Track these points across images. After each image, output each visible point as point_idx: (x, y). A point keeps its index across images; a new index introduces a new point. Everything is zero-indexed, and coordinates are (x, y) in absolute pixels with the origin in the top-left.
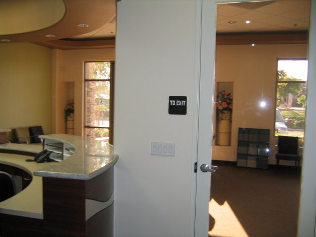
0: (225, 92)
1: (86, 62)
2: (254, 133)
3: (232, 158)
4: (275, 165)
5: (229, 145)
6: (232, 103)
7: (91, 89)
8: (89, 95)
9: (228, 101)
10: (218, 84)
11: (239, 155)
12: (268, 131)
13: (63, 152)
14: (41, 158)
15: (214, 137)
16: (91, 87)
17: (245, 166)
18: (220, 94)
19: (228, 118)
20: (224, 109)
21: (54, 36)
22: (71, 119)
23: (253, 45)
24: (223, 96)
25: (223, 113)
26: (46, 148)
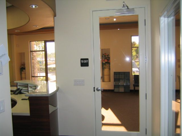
0: (106, 54)
1: (30, 42)
2: (122, 74)
3: (112, 88)
4: (133, 90)
5: (110, 81)
6: (110, 60)
7: (34, 56)
8: (33, 59)
9: (108, 59)
10: (102, 50)
11: (115, 86)
12: (129, 72)
13: (28, 88)
14: (17, 92)
15: (101, 78)
16: (34, 55)
17: (118, 91)
18: (103, 55)
19: (108, 67)
20: (106, 63)
21: (19, 31)
22: (24, 73)
23: (119, 29)
24: (105, 56)
25: (105, 65)
26: (18, 87)
